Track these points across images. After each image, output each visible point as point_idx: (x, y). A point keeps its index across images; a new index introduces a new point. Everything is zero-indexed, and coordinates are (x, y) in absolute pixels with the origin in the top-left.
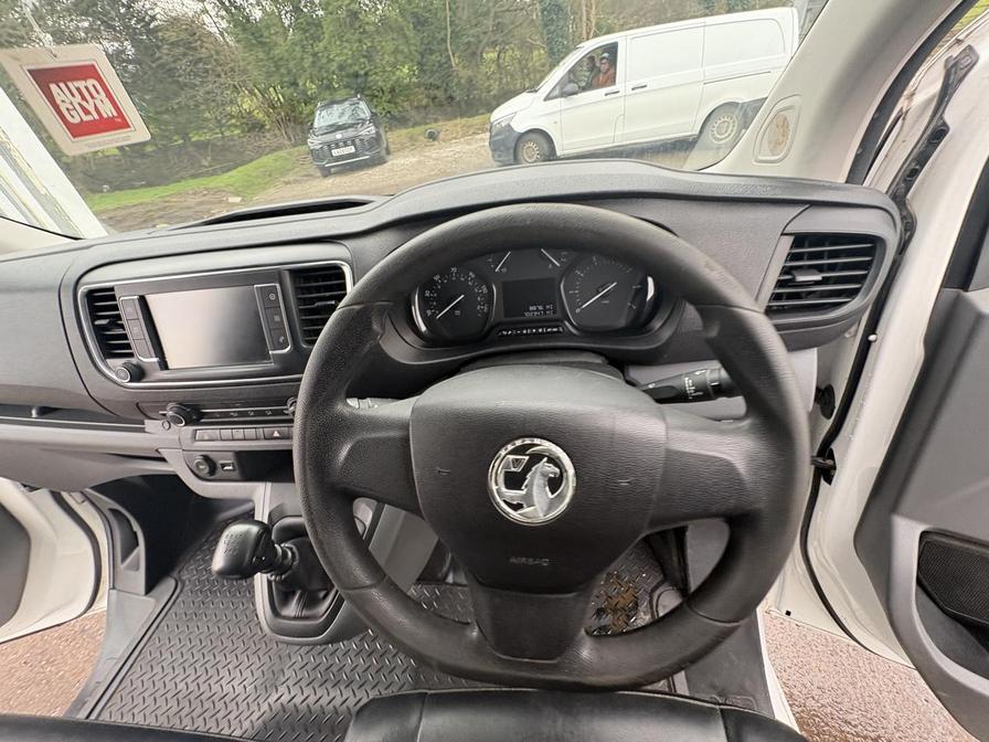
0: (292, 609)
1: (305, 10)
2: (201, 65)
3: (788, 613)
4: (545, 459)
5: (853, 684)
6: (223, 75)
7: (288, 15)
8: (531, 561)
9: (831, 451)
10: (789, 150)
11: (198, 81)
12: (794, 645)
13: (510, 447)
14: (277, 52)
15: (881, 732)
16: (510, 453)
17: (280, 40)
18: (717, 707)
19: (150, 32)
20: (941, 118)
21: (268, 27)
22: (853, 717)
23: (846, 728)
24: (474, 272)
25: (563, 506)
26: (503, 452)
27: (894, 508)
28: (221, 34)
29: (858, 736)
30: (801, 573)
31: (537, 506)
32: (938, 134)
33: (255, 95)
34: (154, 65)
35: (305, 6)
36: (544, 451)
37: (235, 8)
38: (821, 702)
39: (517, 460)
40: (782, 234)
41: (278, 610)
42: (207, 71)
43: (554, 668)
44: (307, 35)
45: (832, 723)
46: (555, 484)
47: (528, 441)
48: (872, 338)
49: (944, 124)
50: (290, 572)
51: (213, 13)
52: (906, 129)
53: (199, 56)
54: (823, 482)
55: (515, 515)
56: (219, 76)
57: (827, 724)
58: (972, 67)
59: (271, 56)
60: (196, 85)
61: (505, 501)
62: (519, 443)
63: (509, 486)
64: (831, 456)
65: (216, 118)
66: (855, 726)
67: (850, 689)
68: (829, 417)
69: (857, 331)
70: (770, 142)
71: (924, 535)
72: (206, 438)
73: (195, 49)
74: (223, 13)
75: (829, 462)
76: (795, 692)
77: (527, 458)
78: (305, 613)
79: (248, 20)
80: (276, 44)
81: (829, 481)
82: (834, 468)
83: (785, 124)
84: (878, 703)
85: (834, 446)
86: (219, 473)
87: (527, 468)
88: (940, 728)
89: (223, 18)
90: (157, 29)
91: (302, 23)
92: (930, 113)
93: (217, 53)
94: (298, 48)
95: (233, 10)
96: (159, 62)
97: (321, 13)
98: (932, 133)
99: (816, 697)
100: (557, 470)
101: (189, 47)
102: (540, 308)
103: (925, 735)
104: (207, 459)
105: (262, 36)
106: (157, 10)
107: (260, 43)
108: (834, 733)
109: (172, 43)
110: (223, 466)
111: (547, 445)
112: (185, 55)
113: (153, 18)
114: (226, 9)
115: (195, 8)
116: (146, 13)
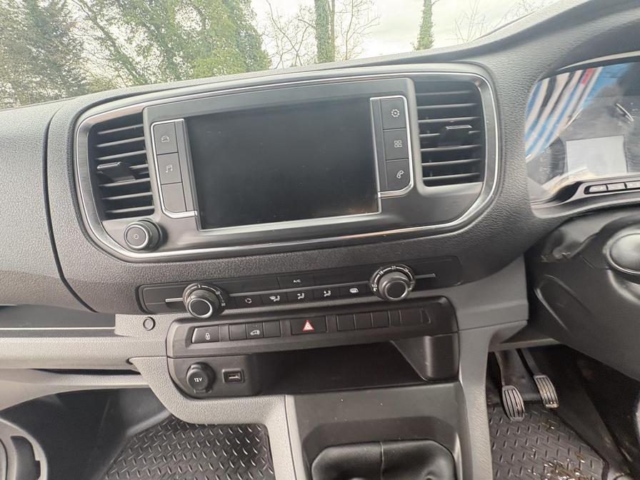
90: (84, 85)
104: (205, 367)
106: (88, 74)
113: (84, 79)
114: (133, 76)
115: (113, 74)
116: (80, 75)
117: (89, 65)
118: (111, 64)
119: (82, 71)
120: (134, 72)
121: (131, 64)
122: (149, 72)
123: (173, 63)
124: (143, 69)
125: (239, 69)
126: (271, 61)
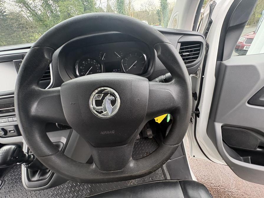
0: (36, 178)
1: (54, 12)
2: (21, 25)
3: (194, 156)
4: (109, 94)
5: (212, 173)
6: (29, 28)
7: (49, 13)
8: (108, 132)
9: (198, 109)
10: (178, 26)
11: (20, 30)
12: (197, 165)
13: (96, 91)
14: (46, 23)
15: (220, 184)
16: (96, 94)
17: (47, 20)
18: (178, 181)
19: (3, 16)
20: (211, 18)
21: (43, 16)
22: (213, 181)
23: (212, 185)
24: (95, 60)
25: (117, 110)
26: (94, 93)
27: (214, 121)
28: (28, 17)
29: (215, 186)
30: (195, 144)
31: (108, 111)
32: (210, 23)
33: (39, 34)
34: (5, 25)
35: (54, 11)
36: (108, 91)
37: (32, 10)
38: (205, 179)
39: (99, 95)
40: (178, 42)
41: (31, 179)
42: (23, 27)
43: (122, 172)
44: (55, 18)
45: (208, 184)
46: (113, 102)
47: (102, 88)
48: (203, 76)
49: (212, 20)
50: (32, 163)
51: (25, 11)
52: (203, 22)
53: (21, 23)
54: (197, 118)
55: (100, 115)
56: (27, 28)
57: (207, 185)
58: (215, 6)
59: (44, 24)
60: (20, 31)
61: (96, 111)
62: (99, 89)
63: (97, 105)
64: (198, 110)
65: (27, 40)
66: (214, 184)
67: (211, 174)
68: (196, 100)
69: (200, 76)
70: (173, 26)
71: (222, 127)
72: (3, 122)
73: (19, 21)
74: (28, 11)
75: (198, 112)
76: (198, 178)
77: (103, 94)
78: (41, 178)
79: (37, 14)
80: (45, 21)
81: (199, 117)
82: (199, 113)
83: (176, 20)
84: (218, 177)
85: (199, 108)
86: (9, 134)
87: (103, 98)
88: (232, 180)
89: (28, 13)
90: (6, 15)
91: (53, 15)
92: (208, 17)
93: (26, 22)
94: (52, 22)
95: (32, 11)
96: (7, 24)
97: (59, 13)
98: (209, 23)
99: (204, 178)
100: (114, 98)
101: (17, 20)
102: (116, 70)
103: (229, 182)
104: (3, 129)
105: (41, 18)
106: (6, 10)
107: (41, 20)
108: (209, 187)
109: (11, 19)
110: (10, 131)
111: (109, 89)
112: (16, 22)
113: (5, 12)
114: (29, 10)
115: (19, 10)
116: (2, 10)
117: (6, 5)
118: (17, 4)
119: (3, 8)
120: (30, 9)
121: (27, 5)
122: (37, 9)
123: (48, 4)
124: (34, 7)
125: (80, 7)
126: (96, 3)
